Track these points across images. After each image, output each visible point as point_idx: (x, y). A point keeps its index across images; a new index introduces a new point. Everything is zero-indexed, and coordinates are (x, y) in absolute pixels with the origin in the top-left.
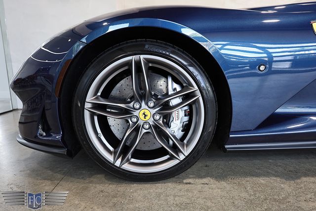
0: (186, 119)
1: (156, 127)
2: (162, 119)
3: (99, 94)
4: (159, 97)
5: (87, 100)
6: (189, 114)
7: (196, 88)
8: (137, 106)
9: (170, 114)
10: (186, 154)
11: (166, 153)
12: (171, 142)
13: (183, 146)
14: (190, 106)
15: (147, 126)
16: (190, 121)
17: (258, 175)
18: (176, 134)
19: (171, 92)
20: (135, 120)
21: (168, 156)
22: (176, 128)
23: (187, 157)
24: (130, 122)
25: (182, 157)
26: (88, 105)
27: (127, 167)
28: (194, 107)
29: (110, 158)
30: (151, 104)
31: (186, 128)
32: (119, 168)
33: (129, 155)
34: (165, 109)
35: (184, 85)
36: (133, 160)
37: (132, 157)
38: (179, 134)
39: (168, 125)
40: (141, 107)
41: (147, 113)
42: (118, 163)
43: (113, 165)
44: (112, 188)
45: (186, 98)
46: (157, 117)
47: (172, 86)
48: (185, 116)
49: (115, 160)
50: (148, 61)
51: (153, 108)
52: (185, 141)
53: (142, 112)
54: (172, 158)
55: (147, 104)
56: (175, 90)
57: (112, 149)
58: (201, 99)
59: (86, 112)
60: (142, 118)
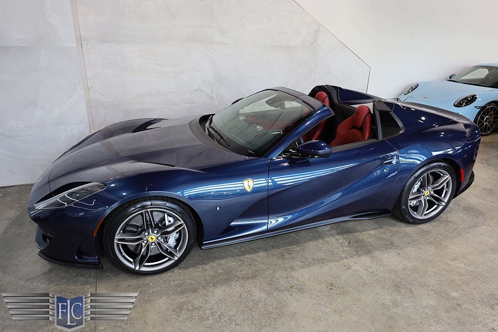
0: (178, 235)
1: (159, 244)
2: (163, 239)
3: (122, 231)
4: (160, 225)
5: (116, 238)
7: (183, 222)
8: (147, 234)
9: (168, 236)
10: (179, 256)
11: (165, 257)
12: (169, 251)
13: (176, 252)
14: (180, 231)
15: (153, 244)
16: (180, 236)
19: (167, 223)
20: (146, 242)
21: (166, 259)
23: (179, 258)
24: (143, 244)
25: (176, 258)
26: (116, 241)
27: (143, 269)
28: (182, 231)
29: (133, 267)
30: (156, 232)
31: (178, 241)
32: (138, 271)
33: (144, 262)
35: (175, 219)
36: (146, 264)
38: (173, 245)
40: (149, 234)
41: (153, 237)
42: (137, 268)
43: (135, 269)
44: (134, 281)
45: (177, 227)
46: (160, 238)
47: (169, 219)
48: (177, 233)
49: (135, 267)
50: (150, 211)
51: (157, 233)
52: (178, 249)
53: (150, 237)
54: (170, 259)
55: (153, 232)
56: (170, 221)
57: (132, 260)
58: (186, 227)
59: (115, 244)
60: (150, 240)
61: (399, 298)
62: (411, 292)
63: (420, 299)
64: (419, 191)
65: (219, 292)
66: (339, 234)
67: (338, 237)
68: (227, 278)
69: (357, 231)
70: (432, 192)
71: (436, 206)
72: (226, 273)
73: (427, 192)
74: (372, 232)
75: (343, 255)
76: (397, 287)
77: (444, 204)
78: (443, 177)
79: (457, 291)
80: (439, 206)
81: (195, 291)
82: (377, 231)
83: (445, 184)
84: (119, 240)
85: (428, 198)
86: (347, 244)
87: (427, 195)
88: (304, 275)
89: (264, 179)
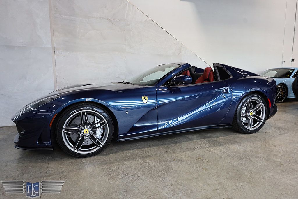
0: (102, 131)
1: (91, 135)
2: (93, 132)
3: (67, 125)
4: (91, 124)
5: (63, 128)
6: (103, 129)
7: (105, 120)
8: (83, 128)
9: (96, 130)
10: (103, 144)
11: (95, 145)
12: (97, 141)
13: (101, 142)
14: (104, 126)
15: (87, 135)
16: (104, 132)
17: (130, 150)
18: (98, 137)
19: (96, 122)
20: (82, 133)
21: (96, 146)
22: (98, 135)
23: (103, 146)
24: (80, 135)
25: (101, 146)
26: (63, 130)
27: (79, 152)
28: (105, 127)
29: (73, 150)
30: (89, 127)
31: (102, 135)
32: (77, 153)
33: (80, 148)
34: (94, 129)
35: (101, 119)
36: (82, 149)
37: (81, 148)
38: (100, 137)
39: (95, 134)
40: (84, 128)
41: (87, 130)
42: (76, 151)
43: (74, 152)
44: (74, 161)
45: (102, 124)
46: (91, 132)
47: (97, 120)
48: (102, 130)
49: (75, 150)
50: (86, 111)
51: (89, 128)
52: (102, 140)
53: (85, 130)
54: (97, 146)
55: (87, 127)
56: (97, 121)
57: (73, 146)
58: (107, 124)
59: (63, 132)
60: (85, 132)
61: (243, 162)
62: (250, 160)
63: (256, 163)
64: (246, 112)
65: (128, 163)
66: (202, 139)
67: (202, 140)
68: (134, 158)
69: (213, 137)
70: (254, 114)
71: (258, 123)
72: (133, 155)
73: (251, 113)
74: (223, 138)
75: (205, 147)
76: (241, 158)
77: (262, 121)
78: (259, 103)
79: (279, 159)
80: (260, 122)
81: (113, 163)
82: (225, 137)
83: (261, 108)
84: (66, 130)
85: (253, 117)
86: (207, 142)
87: (252, 115)
88: (182, 155)
89: (154, 100)
